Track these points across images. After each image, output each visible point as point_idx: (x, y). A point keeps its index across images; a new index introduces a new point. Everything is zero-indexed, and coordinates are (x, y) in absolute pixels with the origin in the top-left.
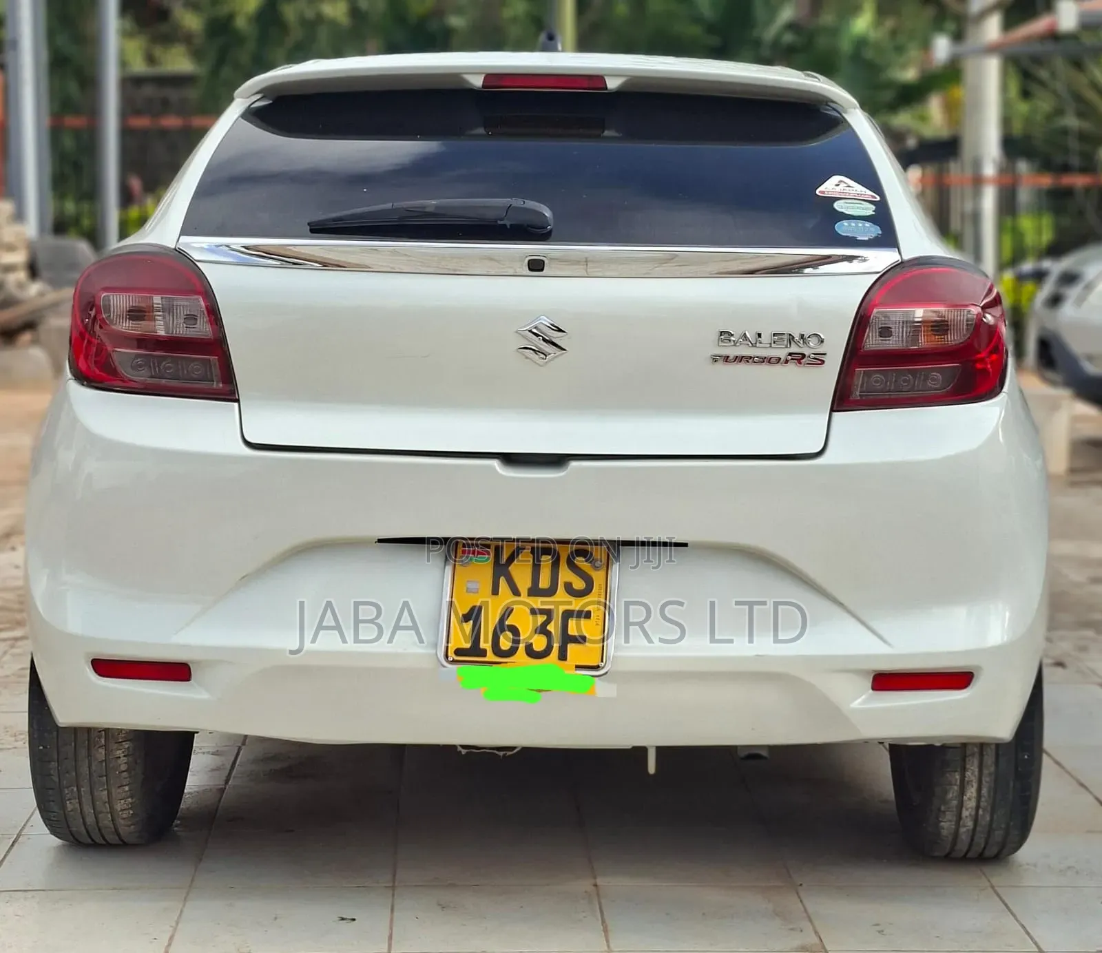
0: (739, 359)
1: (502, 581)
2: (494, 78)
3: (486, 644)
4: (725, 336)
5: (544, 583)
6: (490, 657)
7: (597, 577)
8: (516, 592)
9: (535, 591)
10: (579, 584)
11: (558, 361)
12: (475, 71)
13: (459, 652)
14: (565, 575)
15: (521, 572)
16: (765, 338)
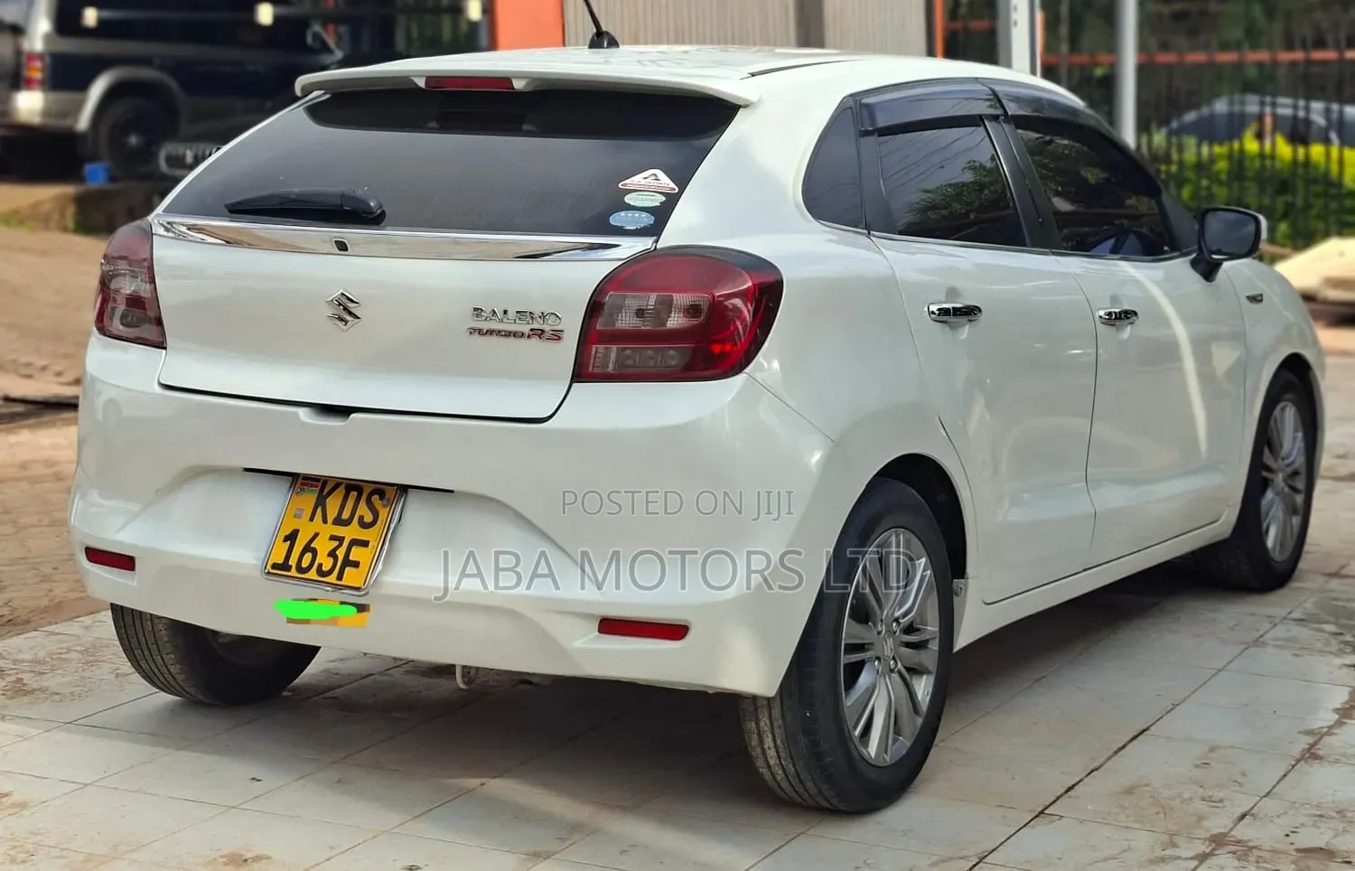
0: (490, 332)
1: (319, 509)
2: (435, 80)
3: (293, 561)
4: (478, 311)
5: (345, 515)
6: (293, 572)
7: (383, 513)
8: (325, 521)
9: (338, 521)
10: (368, 518)
11: (355, 328)
12: (419, 74)
13: (275, 566)
14: (363, 509)
15: (333, 504)
16: (511, 314)
